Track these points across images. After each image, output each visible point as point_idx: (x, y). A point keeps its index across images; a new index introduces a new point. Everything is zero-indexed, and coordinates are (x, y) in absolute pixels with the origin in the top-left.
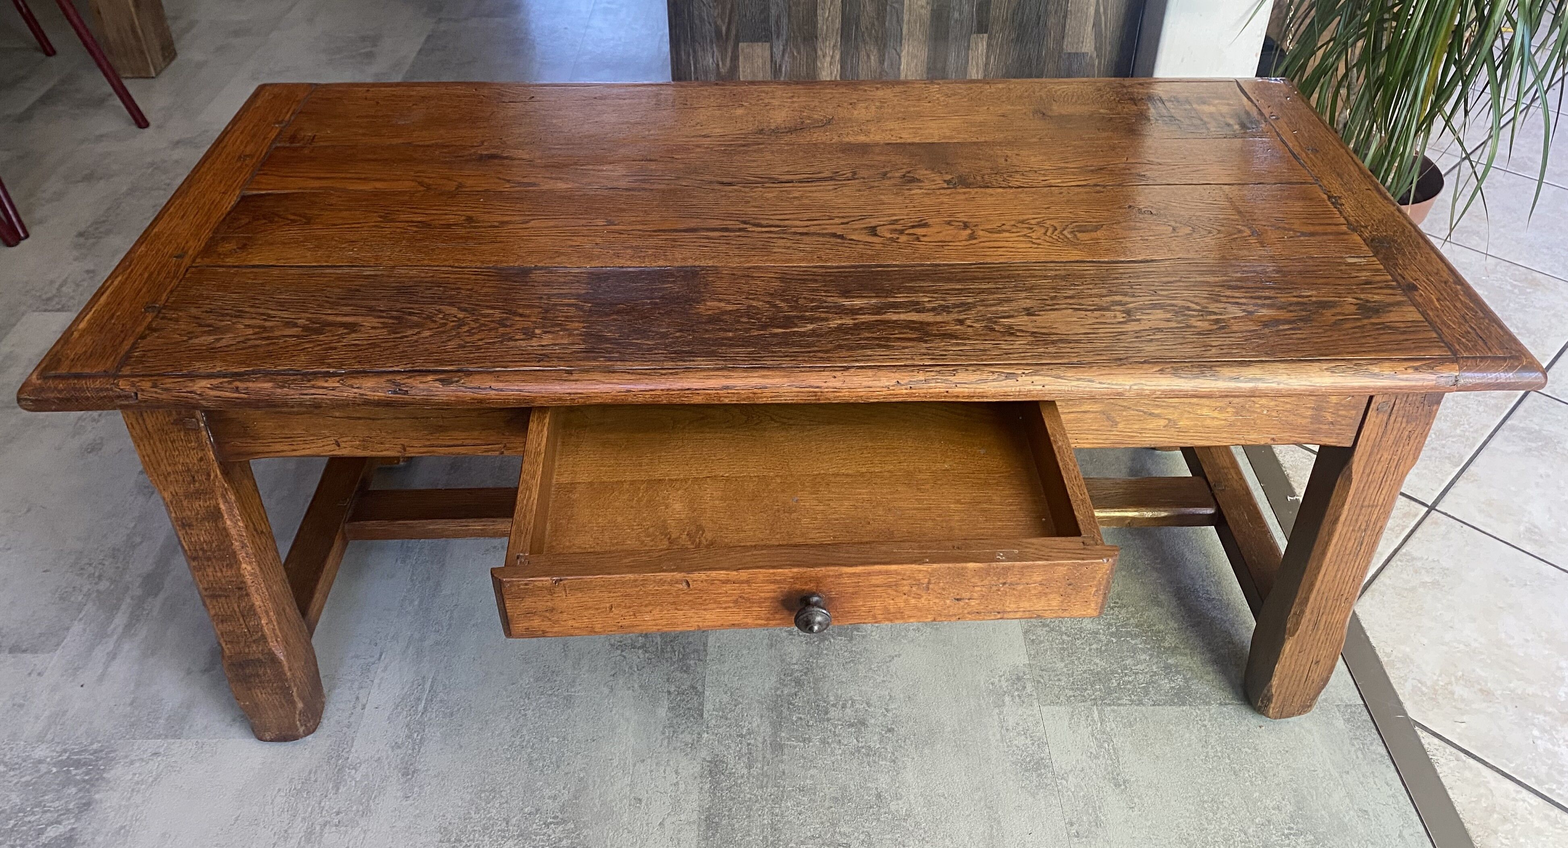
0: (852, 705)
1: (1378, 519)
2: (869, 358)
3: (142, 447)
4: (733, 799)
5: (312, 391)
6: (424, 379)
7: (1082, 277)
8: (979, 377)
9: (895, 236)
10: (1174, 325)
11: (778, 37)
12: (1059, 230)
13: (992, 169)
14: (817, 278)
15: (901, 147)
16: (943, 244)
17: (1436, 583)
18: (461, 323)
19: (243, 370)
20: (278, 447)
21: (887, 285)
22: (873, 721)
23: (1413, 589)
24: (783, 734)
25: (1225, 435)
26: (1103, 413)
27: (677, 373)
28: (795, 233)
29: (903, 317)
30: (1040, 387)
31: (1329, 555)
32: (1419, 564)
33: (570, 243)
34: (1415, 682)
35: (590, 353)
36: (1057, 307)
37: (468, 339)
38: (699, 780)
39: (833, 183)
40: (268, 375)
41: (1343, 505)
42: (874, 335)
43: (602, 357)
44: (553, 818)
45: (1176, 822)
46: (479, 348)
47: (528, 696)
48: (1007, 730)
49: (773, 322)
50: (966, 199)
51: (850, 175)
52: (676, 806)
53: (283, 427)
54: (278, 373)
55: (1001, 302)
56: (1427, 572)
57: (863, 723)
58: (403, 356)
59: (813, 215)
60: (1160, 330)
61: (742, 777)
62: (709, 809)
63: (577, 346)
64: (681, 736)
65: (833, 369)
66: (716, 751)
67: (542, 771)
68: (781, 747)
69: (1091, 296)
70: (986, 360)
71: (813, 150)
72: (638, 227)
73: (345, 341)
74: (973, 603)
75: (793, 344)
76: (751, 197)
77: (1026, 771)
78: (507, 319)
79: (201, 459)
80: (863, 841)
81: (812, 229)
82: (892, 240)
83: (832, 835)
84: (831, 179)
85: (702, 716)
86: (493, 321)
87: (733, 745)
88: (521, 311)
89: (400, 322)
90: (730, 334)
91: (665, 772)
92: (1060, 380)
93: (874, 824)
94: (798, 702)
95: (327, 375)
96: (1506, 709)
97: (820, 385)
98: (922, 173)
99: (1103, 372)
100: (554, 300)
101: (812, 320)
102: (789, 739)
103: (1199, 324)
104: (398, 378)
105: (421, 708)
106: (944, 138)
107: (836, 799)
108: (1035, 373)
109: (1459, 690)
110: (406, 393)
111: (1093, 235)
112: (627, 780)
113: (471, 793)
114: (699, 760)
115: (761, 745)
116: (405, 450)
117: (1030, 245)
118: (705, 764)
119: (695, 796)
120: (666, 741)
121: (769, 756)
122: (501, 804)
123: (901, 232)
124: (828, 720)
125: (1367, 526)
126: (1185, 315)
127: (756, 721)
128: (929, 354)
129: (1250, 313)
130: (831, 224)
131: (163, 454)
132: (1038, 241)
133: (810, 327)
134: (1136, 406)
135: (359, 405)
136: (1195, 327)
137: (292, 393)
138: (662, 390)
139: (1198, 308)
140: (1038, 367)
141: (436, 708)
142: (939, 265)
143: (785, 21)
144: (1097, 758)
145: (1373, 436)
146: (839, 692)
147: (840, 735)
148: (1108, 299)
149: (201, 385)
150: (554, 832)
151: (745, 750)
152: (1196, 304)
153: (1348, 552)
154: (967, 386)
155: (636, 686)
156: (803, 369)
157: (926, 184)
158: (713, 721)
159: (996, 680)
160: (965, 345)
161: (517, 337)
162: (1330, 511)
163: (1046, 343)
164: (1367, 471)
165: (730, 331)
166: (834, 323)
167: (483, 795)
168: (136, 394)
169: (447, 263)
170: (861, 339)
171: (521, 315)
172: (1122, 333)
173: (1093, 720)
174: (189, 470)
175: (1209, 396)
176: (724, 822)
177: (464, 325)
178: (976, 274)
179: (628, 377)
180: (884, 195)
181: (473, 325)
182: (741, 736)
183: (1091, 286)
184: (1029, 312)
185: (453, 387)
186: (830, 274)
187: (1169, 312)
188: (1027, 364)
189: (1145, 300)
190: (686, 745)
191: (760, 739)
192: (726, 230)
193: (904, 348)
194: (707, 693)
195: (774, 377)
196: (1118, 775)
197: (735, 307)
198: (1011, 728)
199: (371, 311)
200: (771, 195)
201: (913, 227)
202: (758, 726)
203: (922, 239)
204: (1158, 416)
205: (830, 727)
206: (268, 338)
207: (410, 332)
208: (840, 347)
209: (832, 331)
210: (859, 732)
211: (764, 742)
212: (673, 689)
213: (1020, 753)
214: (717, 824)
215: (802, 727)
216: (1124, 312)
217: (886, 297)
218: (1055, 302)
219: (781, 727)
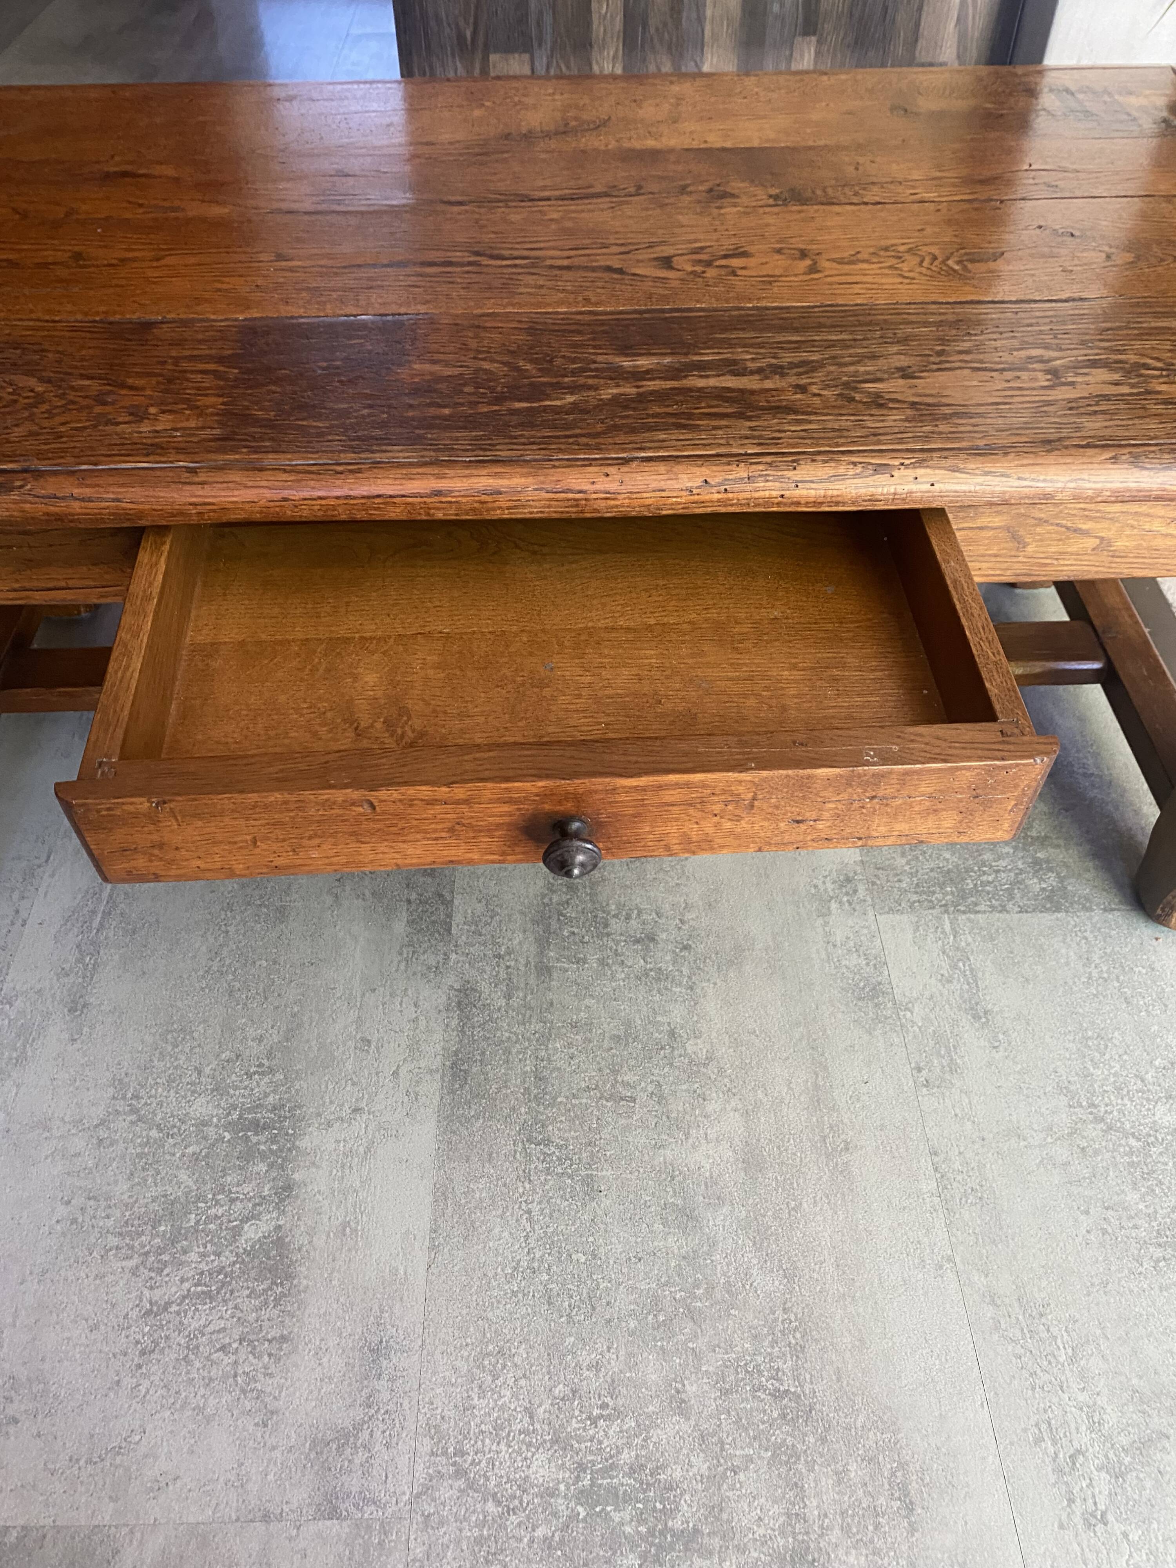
0: (639, 915)
2: (660, 445)
4: (486, 1039)
8: (832, 471)
9: (699, 269)
10: (1126, 390)
11: (540, 45)
12: (940, 259)
13: (836, 179)
14: (581, 328)
15: (706, 154)
16: (770, 280)
18: (40, 399)
21: (688, 337)
22: (664, 936)
24: (552, 954)
26: (1008, 529)
27: (359, 471)
28: (551, 267)
29: (712, 382)
30: (927, 487)
33: (219, 286)
35: (228, 441)
36: (948, 365)
38: (444, 1014)
39: (607, 199)
42: (669, 410)
43: (245, 447)
44: (258, 1066)
45: (1052, 1066)
47: (231, 909)
48: (835, 946)
49: (514, 392)
50: (803, 220)
51: (632, 190)
52: (414, 1049)
55: (860, 360)
57: (652, 939)
59: (578, 242)
60: (1107, 398)
61: (499, 1009)
62: (456, 1053)
63: (208, 431)
64: (422, 958)
65: (605, 462)
66: (467, 978)
67: (245, 1004)
68: (549, 970)
70: (842, 445)
71: (582, 158)
72: (322, 262)
74: (820, 825)
75: (545, 425)
76: (488, 220)
77: (859, 999)
78: (110, 393)
80: (652, 1093)
81: (576, 261)
82: (693, 273)
83: (613, 1086)
84: (607, 195)
85: (449, 931)
86: (86, 397)
87: (488, 968)
88: (130, 381)
90: (447, 411)
91: (401, 1004)
92: (957, 474)
93: (666, 1070)
94: (570, 912)
97: (584, 488)
98: (737, 185)
99: (1025, 462)
100: (185, 365)
101: (573, 389)
102: (558, 960)
103: (1163, 388)
105: (96, 924)
106: (768, 141)
107: (617, 1038)
108: (920, 464)
112: (353, 1014)
113: (154, 1035)
114: (445, 988)
115: (523, 969)
117: (900, 280)
118: (452, 993)
119: (438, 1036)
120: (404, 964)
121: (533, 981)
122: (192, 1049)
123: (709, 264)
124: (608, 935)
126: (1141, 375)
127: (519, 937)
128: (754, 437)
130: (604, 254)
132: (911, 275)
133: (570, 399)
134: (1057, 518)
136: (1159, 393)
138: (338, 498)
139: (1160, 365)
140: (924, 453)
141: (114, 923)
142: (767, 308)
143: (548, 19)
144: (949, 981)
146: (622, 899)
147: (623, 954)
148: (1023, 354)
150: (258, 1085)
151: (503, 975)
152: (1157, 359)
154: (813, 485)
155: (367, 893)
156: (557, 463)
157: (744, 200)
158: (464, 938)
159: (820, 884)
160: (810, 422)
161: (121, 419)
163: (933, 418)
165: (445, 407)
166: (609, 393)
167: (169, 1037)
169: (33, 316)
170: (649, 416)
171: (131, 388)
172: (1049, 403)
173: (943, 932)
176: (474, 1070)
177: (44, 402)
178: (822, 320)
179: (285, 476)
180: (682, 214)
182: (499, 956)
183: (995, 336)
184: (905, 373)
186: (602, 323)
187: (1115, 370)
188: (908, 450)
189: (1077, 357)
190: (429, 968)
191: (522, 961)
192: (450, 264)
193: (715, 428)
194: (456, 902)
196: (977, 1004)
197: (457, 371)
198: (839, 944)
200: (518, 217)
201: (725, 257)
202: (520, 943)
203: (739, 272)
204: (1086, 533)
205: (610, 943)
208: (616, 428)
209: (603, 405)
210: (647, 949)
211: (528, 963)
212: (414, 896)
213: (851, 976)
214: (465, 1071)
215: (575, 943)
216: (1048, 372)
217: (686, 354)
218: (943, 358)
219: (549, 944)
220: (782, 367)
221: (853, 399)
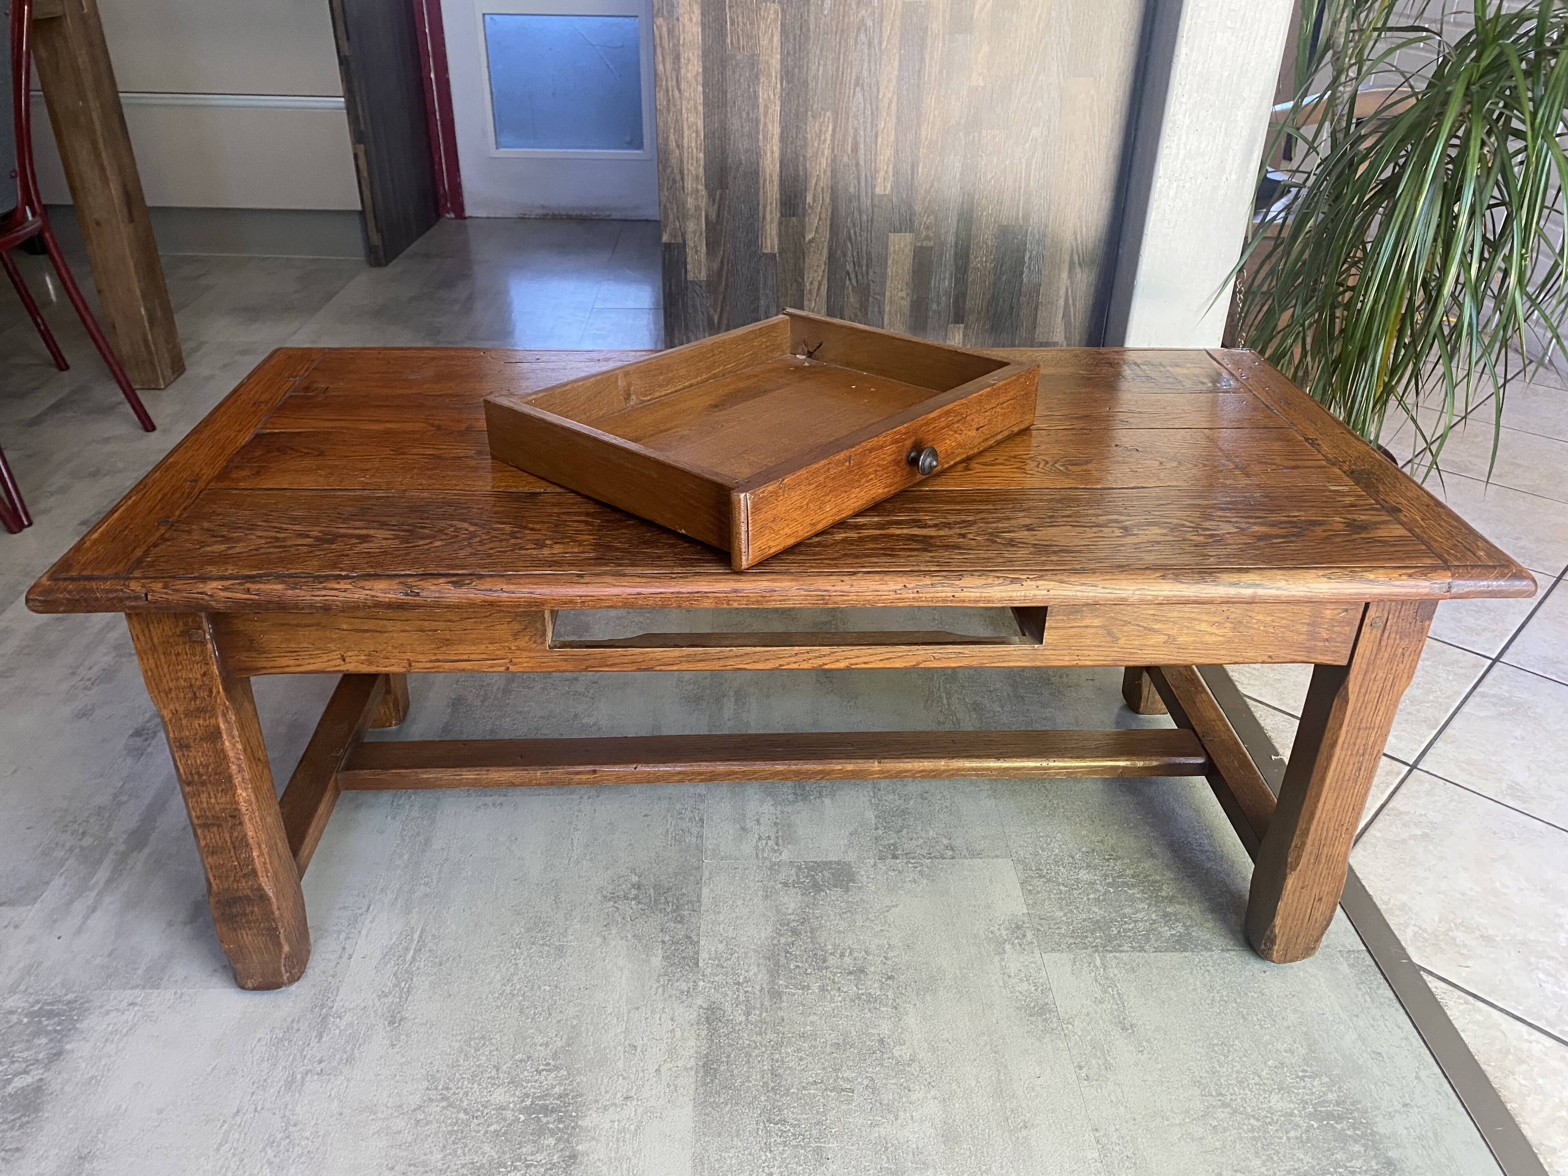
1: (1375, 743)
2: (875, 564)
3: (145, 661)
4: (730, 1045)
5: (323, 593)
6: (435, 582)
7: (1077, 500)
8: (984, 582)
10: (1171, 538)
12: (1050, 464)
17: (1425, 836)
19: (255, 573)
20: (284, 662)
22: (872, 969)
23: (1404, 841)
24: (781, 982)
25: (1223, 652)
29: (905, 531)
30: (1043, 593)
31: (1328, 782)
32: (1407, 818)
34: (1416, 929)
35: (599, 561)
37: (479, 548)
38: (695, 1027)
40: (280, 578)
41: (1340, 727)
42: (879, 546)
44: (545, 1064)
46: (490, 556)
47: (519, 945)
48: (1009, 975)
52: (672, 1053)
53: (288, 640)
54: (291, 576)
55: (1000, 520)
56: (1416, 824)
57: (862, 971)
58: (414, 563)
60: (1158, 543)
62: (707, 1055)
63: (587, 554)
64: (676, 984)
65: (840, 574)
66: (712, 999)
67: (533, 1018)
68: (779, 994)
69: (1088, 515)
70: (990, 567)
73: (356, 550)
75: (801, 553)
77: (1031, 1016)
78: (518, 532)
79: (204, 674)
80: (867, 1086)
83: (832, 1082)
85: (697, 964)
87: (730, 993)
88: (530, 525)
89: (412, 533)
91: (660, 1019)
92: (1064, 585)
93: (878, 1068)
94: (793, 950)
95: (339, 578)
96: (1509, 954)
97: (828, 589)
100: (564, 517)
102: (787, 987)
103: (1195, 537)
104: (410, 580)
105: (409, 958)
107: (837, 1046)
108: (1040, 578)
109: (1461, 936)
110: (418, 594)
111: (1085, 467)
112: (622, 1027)
113: (460, 1041)
115: (758, 992)
116: (410, 665)
117: (1024, 475)
119: (692, 1043)
121: (767, 1003)
124: (827, 968)
125: (1365, 749)
126: (1181, 531)
127: (753, 969)
128: (934, 562)
129: (1243, 529)
131: (166, 670)
132: (1032, 472)
134: (1136, 619)
135: (369, 607)
137: (304, 595)
138: (671, 593)
140: (1041, 574)
141: (424, 957)
144: (1102, 1002)
145: (1368, 653)
146: (837, 940)
147: (839, 982)
148: (1105, 518)
149: (211, 587)
150: (546, 1079)
151: (742, 998)
152: (1190, 521)
153: (1347, 778)
158: (709, 970)
159: (996, 928)
160: (969, 554)
161: (529, 547)
162: (1328, 735)
163: (1047, 553)
164: (1363, 690)
166: (840, 536)
167: (472, 1042)
168: (146, 595)
170: (866, 549)
172: (1121, 545)
173: (1095, 967)
174: (191, 686)
175: (1211, 602)
176: (722, 1068)
177: (476, 536)
179: (638, 580)
181: (484, 537)
182: (739, 984)
183: (1086, 508)
185: (464, 590)
188: (1032, 570)
189: (1141, 519)
190: (682, 992)
191: (758, 987)
193: (909, 556)
194: (702, 943)
195: (782, 581)
196: (1124, 1019)
198: (1013, 974)
199: (383, 525)
202: (755, 974)
204: (1155, 631)
205: (829, 975)
206: (280, 547)
207: (421, 542)
210: (859, 979)
211: (762, 989)
212: (667, 938)
213: (1024, 999)
214: (715, 1070)
215: (800, 974)
216: (1121, 528)
218: (1053, 520)
219: (778, 974)
220: (950, 524)
221: (995, 542)
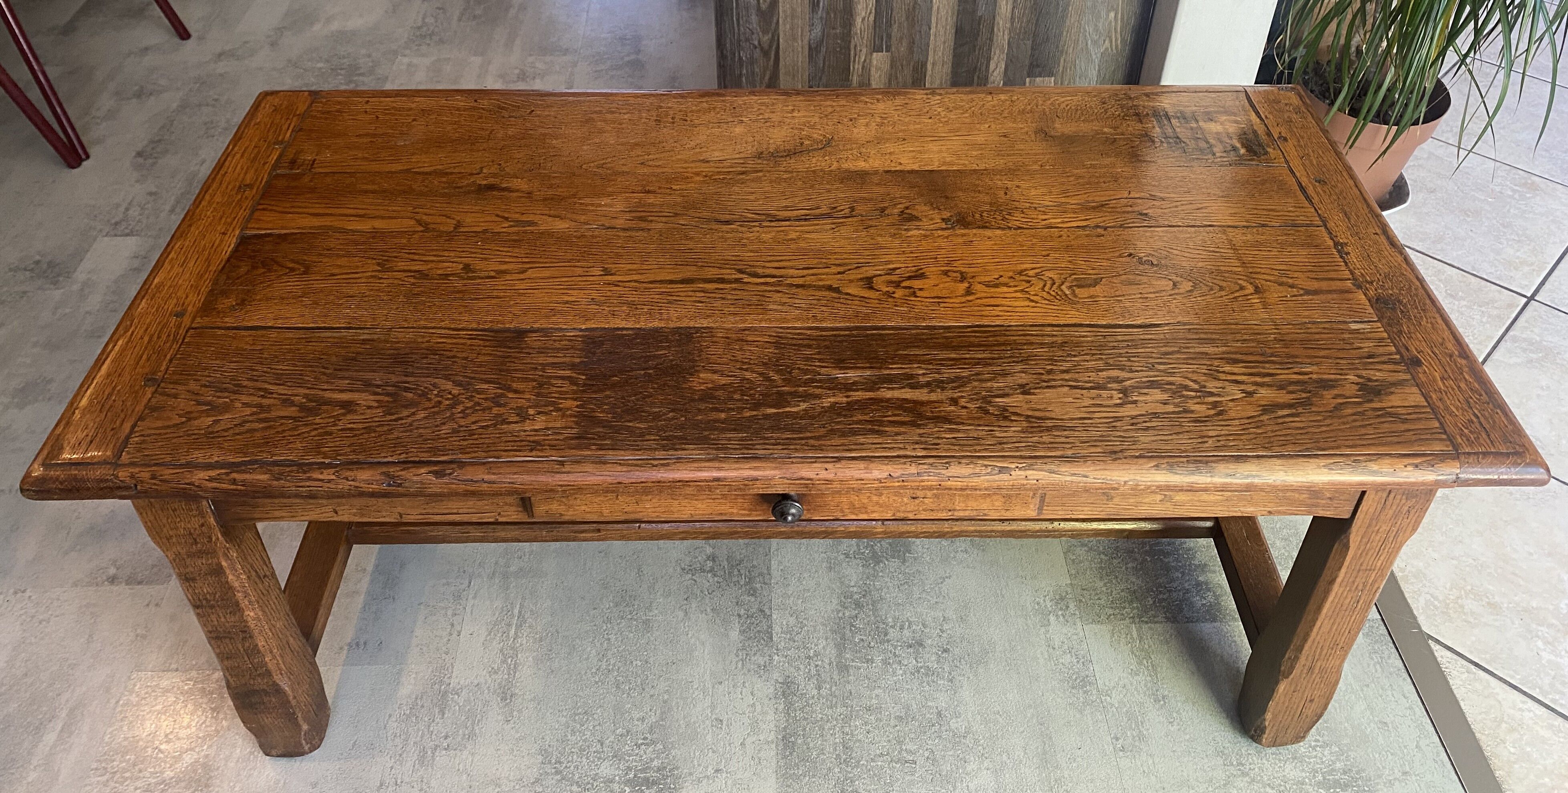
0: (910, 626)
4: (805, 719)
9: (890, 289)
10: (1170, 409)
12: (1057, 284)
13: (990, 204)
22: (929, 641)
24: (848, 656)
28: (791, 285)
29: (896, 394)
30: (1034, 482)
34: (1427, 596)
36: (1053, 383)
38: (774, 701)
39: (830, 221)
43: (594, 445)
44: (644, 739)
47: (609, 620)
48: (1054, 649)
49: (766, 399)
50: (964, 243)
52: (754, 726)
55: (996, 376)
57: (920, 644)
59: (810, 262)
60: (1157, 415)
61: (813, 697)
62: (785, 729)
63: (569, 430)
64: (753, 659)
65: (823, 459)
66: (787, 673)
68: (847, 668)
69: (1087, 369)
70: (979, 451)
72: (636, 278)
75: (786, 428)
77: (1073, 688)
78: (502, 395)
82: (888, 294)
83: (899, 753)
85: (771, 638)
86: (487, 399)
87: (802, 667)
88: (515, 385)
90: (723, 416)
91: (741, 693)
93: (937, 741)
94: (857, 623)
96: (1512, 622)
97: (811, 477)
98: (920, 209)
100: (549, 371)
101: (805, 397)
105: (512, 632)
112: (707, 701)
114: (774, 681)
115: (827, 667)
116: (401, 517)
117: (1026, 302)
118: (778, 685)
119: (771, 716)
120: (740, 663)
121: (836, 676)
123: (897, 285)
124: (888, 641)
126: (1183, 396)
127: (822, 643)
128: (922, 443)
129: (1250, 394)
132: (1035, 298)
133: (803, 406)
136: (1193, 412)
139: (1196, 386)
140: (1031, 460)
142: (936, 327)
144: (1137, 675)
145: (1371, 511)
146: (898, 614)
147: (900, 656)
148: (1105, 374)
150: (645, 753)
151: (813, 671)
152: (1196, 382)
154: (960, 479)
155: (708, 609)
156: (793, 459)
157: (925, 223)
158: (783, 644)
159: (1041, 601)
161: (511, 419)
163: (1041, 430)
164: (1365, 540)
171: (516, 391)
173: (1132, 637)
176: (799, 741)
178: (971, 339)
181: (467, 403)
182: (809, 657)
184: (1024, 389)
186: (828, 340)
187: (1166, 391)
190: (759, 666)
191: (827, 661)
192: (723, 280)
194: (774, 616)
196: (1157, 691)
197: (728, 380)
198: (1057, 647)
201: (909, 278)
202: (824, 647)
203: (918, 293)
205: (890, 648)
208: (832, 432)
209: (824, 412)
210: (917, 652)
211: (831, 663)
212: (743, 612)
213: (1066, 670)
215: (864, 648)
216: (1120, 391)
217: (880, 368)
218: (1051, 377)
219: (845, 648)
220: (942, 382)
